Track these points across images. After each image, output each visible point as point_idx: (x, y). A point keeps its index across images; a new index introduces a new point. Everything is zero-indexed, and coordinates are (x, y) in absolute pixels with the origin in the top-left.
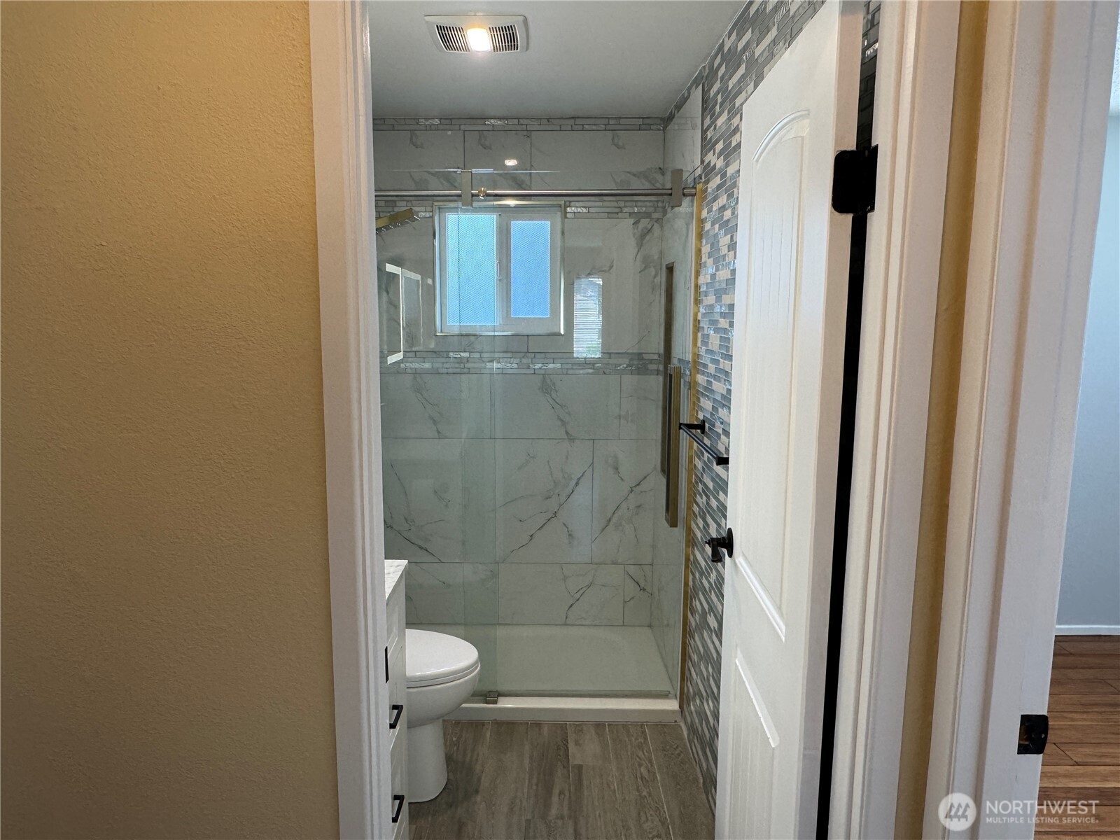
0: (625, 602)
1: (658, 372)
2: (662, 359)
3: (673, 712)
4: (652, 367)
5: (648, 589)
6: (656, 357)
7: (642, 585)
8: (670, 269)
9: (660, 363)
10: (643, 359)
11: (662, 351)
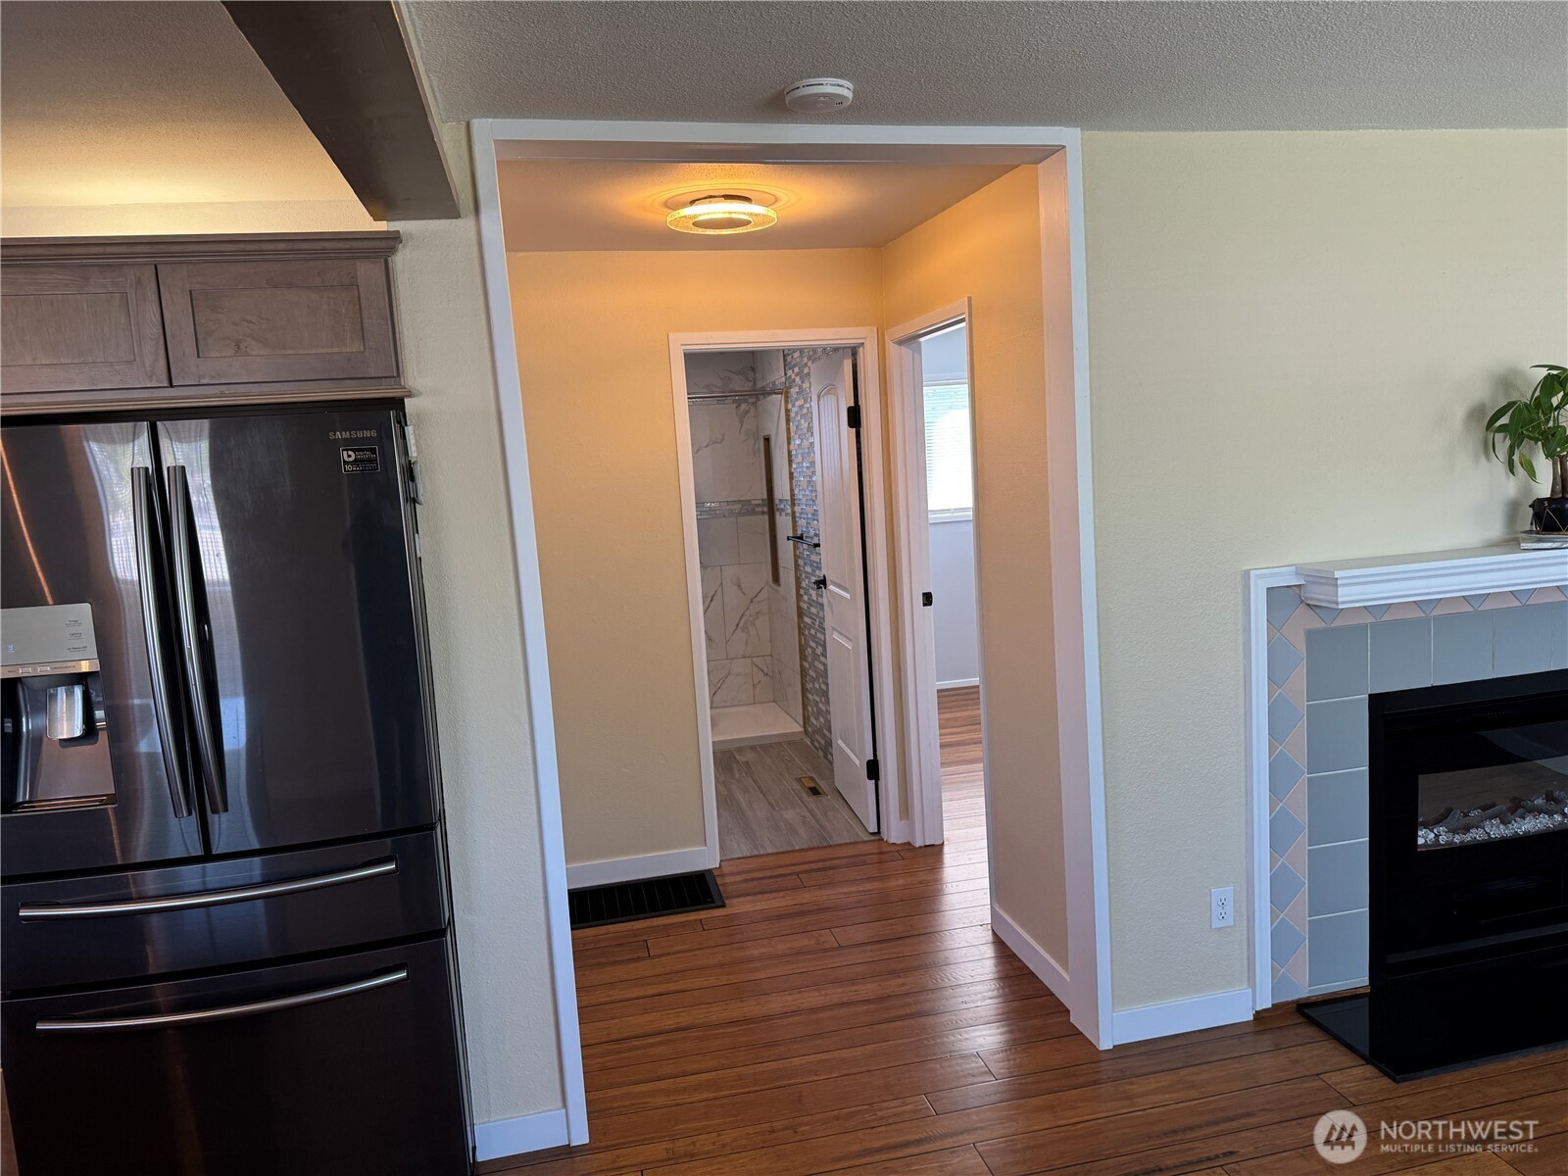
0: (754, 685)
1: (763, 513)
2: (766, 502)
3: (800, 733)
4: (758, 509)
5: (770, 674)
6: (761, 502)
7: (765, 670)
8: (767, 440)
9: (763, 505)
10: (751, 504)
11: (765, 497)
